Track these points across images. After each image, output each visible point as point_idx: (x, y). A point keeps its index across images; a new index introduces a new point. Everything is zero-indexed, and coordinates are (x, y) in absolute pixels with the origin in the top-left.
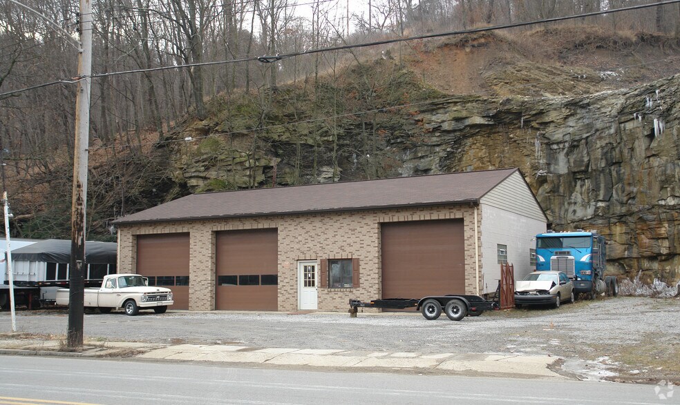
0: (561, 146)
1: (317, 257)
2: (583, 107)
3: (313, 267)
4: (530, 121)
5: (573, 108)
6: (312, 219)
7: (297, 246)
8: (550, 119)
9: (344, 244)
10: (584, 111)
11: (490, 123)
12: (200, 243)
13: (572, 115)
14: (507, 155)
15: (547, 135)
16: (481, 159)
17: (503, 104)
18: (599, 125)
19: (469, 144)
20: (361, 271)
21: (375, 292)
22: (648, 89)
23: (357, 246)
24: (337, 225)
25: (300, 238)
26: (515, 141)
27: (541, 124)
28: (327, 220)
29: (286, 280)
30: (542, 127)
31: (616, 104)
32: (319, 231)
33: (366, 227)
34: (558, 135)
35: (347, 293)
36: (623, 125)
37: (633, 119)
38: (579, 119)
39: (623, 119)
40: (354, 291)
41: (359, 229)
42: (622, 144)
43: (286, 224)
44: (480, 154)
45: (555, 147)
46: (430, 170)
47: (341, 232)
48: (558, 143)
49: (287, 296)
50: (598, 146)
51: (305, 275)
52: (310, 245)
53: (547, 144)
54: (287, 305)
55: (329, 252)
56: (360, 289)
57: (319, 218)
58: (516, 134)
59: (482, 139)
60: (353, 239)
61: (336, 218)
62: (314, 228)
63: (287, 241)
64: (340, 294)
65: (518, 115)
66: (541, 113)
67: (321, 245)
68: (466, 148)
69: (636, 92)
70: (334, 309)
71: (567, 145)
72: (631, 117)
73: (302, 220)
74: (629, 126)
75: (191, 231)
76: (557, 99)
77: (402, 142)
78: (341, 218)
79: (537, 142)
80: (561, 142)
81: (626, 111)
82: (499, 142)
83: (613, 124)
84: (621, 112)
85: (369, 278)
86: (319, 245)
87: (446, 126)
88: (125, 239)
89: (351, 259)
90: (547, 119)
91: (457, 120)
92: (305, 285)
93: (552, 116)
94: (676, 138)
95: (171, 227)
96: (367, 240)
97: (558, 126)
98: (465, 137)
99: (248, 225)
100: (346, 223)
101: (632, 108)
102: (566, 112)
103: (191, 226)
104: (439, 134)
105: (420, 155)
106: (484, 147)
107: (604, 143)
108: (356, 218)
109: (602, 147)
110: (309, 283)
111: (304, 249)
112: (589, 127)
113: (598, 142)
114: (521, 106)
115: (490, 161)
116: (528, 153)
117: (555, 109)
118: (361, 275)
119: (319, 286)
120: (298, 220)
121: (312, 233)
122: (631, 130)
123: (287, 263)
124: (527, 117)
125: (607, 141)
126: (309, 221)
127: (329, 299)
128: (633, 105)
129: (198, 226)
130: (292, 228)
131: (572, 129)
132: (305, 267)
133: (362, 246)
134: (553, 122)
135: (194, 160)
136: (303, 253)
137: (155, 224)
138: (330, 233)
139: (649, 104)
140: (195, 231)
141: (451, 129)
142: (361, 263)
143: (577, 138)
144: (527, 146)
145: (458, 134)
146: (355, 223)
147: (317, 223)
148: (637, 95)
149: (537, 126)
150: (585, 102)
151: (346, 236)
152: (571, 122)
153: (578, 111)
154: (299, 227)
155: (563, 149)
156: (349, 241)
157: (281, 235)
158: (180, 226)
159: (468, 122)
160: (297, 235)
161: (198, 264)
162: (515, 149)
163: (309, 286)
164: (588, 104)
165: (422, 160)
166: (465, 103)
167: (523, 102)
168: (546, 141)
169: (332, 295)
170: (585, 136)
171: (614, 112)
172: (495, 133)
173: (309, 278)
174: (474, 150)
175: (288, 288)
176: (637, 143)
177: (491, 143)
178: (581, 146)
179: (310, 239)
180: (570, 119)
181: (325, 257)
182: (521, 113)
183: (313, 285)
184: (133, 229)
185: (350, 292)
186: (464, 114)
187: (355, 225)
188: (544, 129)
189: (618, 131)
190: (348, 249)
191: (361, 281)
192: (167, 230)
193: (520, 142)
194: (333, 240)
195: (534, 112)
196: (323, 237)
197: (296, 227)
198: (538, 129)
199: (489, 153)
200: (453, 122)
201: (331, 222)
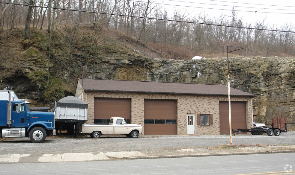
0: (157, 76)
1: (195, 113)
2: (166, 64)
3: (192, 117)
4: (147, 65)
5: (163, 63)
6: (193, 97)
7: (187, 108)
8: (155, 66)
9: (207, 108)
10: (166, 65)
11: (131, 63)
12: (138, 104)
13: (162, 66)
14: (135, 77)
15: (152, 71)
16: (123, 77)
17: (138, 57)
18: (172, 71)
19: (119, 70)
20: (213, 119)
21: (219, 127)
22: (193, 62)
23: (211, 109)
24: (204, 100)
25: (188, 105)
26: (139, 72)
27: (150, 67)
28: (199, 98)
29: (182, 122)
30: (151, 68)
31: (180, 65)
32: (196, 102)
33: (215, 102)
34: (157, 72)
35: (208, 127)
36: (182, 72)
37: (187, 71)
38: (164, 68)
39: (183, 70)
40: (211, 126)
41: (212, 103)
42: (181, 79)
43: (182, 98)
44: (123, 75)
45: (155, 76)
46: (102, 78)
47: (205, 103)
48: (156, 75)
49: (183, 129)
50: (172, 78)
51: (189, 120)
52: (193, 108)
53: (152, 75)
54: (183, 132)
55: (200, 111)
56: (213, 126)
57: (196, 97)
58: (140, 69)
59: (125, 69)
60: (210, 106)
61: (203, 98)
62: (194, 101)
63: (182, 105)
64: (205, 128)
65: (143, 62)
66: (152, 63)
67: (197, 108)
68: (118, 72)
69: (188, 62)
70: (203, 134)
71: (159, 76)
72: (186, 70)
73: (189, 97)
74: (185, 73)
75: (132, 98)
76: (158, 59)
77: (90, 65)
78: (205, 98)
79: (148, 74)
80: (157, 75)
81: (184, 68)
82: (132, 71)
83: (178, 71)
84: (182, 68)
85: (216, 122)
86: (196, 108)
87: (112, 62)
88: (90, 99)
89: (209, 114)
90: (153, 65)
91: (118, 60)
92: (189, 124)
93: (156, 65)
94: (206, 79)
95: (120, 95)
96: (215, 107)
97: (157, 68)
98: (118, 67)
99: (163, 98)
100: (207, 100)
101: (186, 67)
102: (160, 64)
103: (132, 95)
104: (107, 64)
105: (98, 72)
106: (125, 72)
107: (174, 77)
108: (211, 98)
109: (173, 79)
110: (191, 123)
111: (190, 109)
112: (167, 71)
113: (172, 77)
114: (145, 59)
115: (127, 78)
116: (143, 77)
117: (157, 63)
118: (213, 120)
119: (197, 124)
120: (187, 97)
121: (193, 103)
122: (185, 74)
123: (182, 115)
124: (147, 64)
125: (176, 77)
126: (192, 98)
127: (201, 130)
128: (187, 66)
129: (136, 96)
130: (184, 100)
131: (161, 71)
132: (189, 117)
133: (213, 109)
134: (155, 67)
135: (28, 59)
136: (189, 111)
137: (110, 93)
138: (201, 104)
139: (194, 67)
140: (134, 98)
141: (114, 63)
142: (213, 116)
143: (163, 74)
144: (144, 74)
145: (115, 65)
146: (211, 100)
147: (195, 99)
148: (189, 63)
149: (149, 68)
150: (167, 62)
151: (207, 105)
152: (161, 68)
153: (164, 65)
154: (187, 100)
155: (158, 77)
156: (208, 107)
157: (179, 103)
158: (126, 95)
159: (122, 62)
160: (186, 103)
161: (137, 114)
162: (138, 75)
163: (190, 124)
164: (168, 63)
165: (99, 74)
166: (121, 54)
167: (146, 58)
168: (152, 74)
169: (202, 128)
170: (166, 74)
171: (179, 67)
172: (131, 67)
173: (190, 121)
174: (120, 73)
175: (183, 125)
176: (186, 79)
177: (128, 71)
178: (163, 77)
179: (192, 105)
180: (161, 67)
181: (199, 113)
182: (145, 62)
183: (192, 124)
184: (95, 94)
185: (209, 127)
186: (121, 58)
187: (210, 101)
188: (151, 69)
189: (180, 74)
190: (208, 110)
191: (213, 123)
192: (118, 96)
193: (141, 72)
194: (202, 106)
195: (150, 62)
196: (198, 105)
197: (186, 100)
198: (149, 69)
199: (127, 75)
200: (115, 60)
201: (201, 99)
